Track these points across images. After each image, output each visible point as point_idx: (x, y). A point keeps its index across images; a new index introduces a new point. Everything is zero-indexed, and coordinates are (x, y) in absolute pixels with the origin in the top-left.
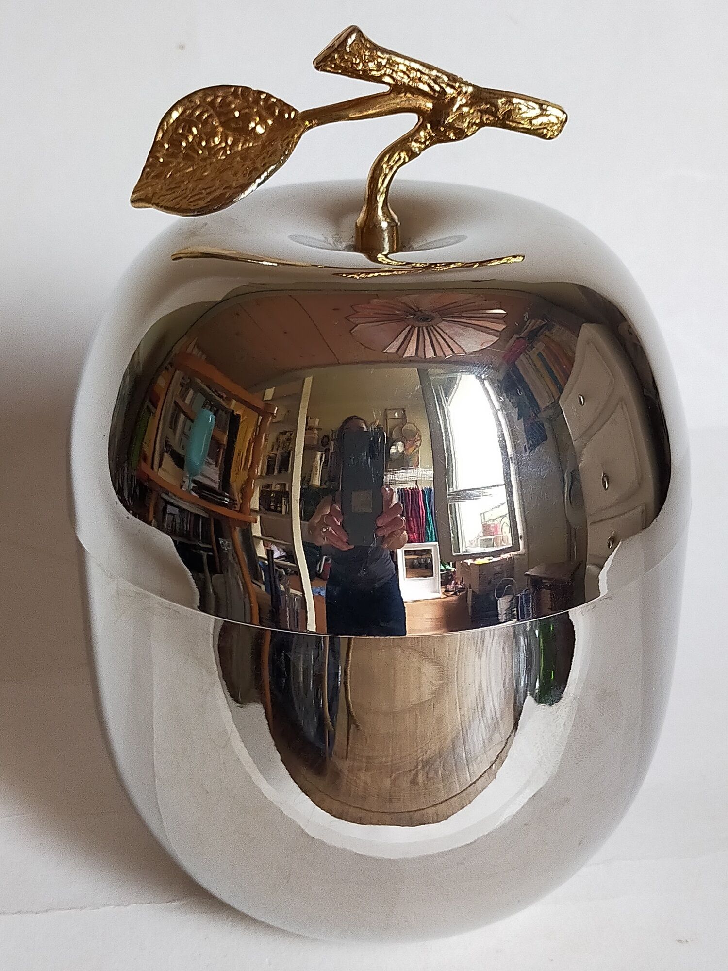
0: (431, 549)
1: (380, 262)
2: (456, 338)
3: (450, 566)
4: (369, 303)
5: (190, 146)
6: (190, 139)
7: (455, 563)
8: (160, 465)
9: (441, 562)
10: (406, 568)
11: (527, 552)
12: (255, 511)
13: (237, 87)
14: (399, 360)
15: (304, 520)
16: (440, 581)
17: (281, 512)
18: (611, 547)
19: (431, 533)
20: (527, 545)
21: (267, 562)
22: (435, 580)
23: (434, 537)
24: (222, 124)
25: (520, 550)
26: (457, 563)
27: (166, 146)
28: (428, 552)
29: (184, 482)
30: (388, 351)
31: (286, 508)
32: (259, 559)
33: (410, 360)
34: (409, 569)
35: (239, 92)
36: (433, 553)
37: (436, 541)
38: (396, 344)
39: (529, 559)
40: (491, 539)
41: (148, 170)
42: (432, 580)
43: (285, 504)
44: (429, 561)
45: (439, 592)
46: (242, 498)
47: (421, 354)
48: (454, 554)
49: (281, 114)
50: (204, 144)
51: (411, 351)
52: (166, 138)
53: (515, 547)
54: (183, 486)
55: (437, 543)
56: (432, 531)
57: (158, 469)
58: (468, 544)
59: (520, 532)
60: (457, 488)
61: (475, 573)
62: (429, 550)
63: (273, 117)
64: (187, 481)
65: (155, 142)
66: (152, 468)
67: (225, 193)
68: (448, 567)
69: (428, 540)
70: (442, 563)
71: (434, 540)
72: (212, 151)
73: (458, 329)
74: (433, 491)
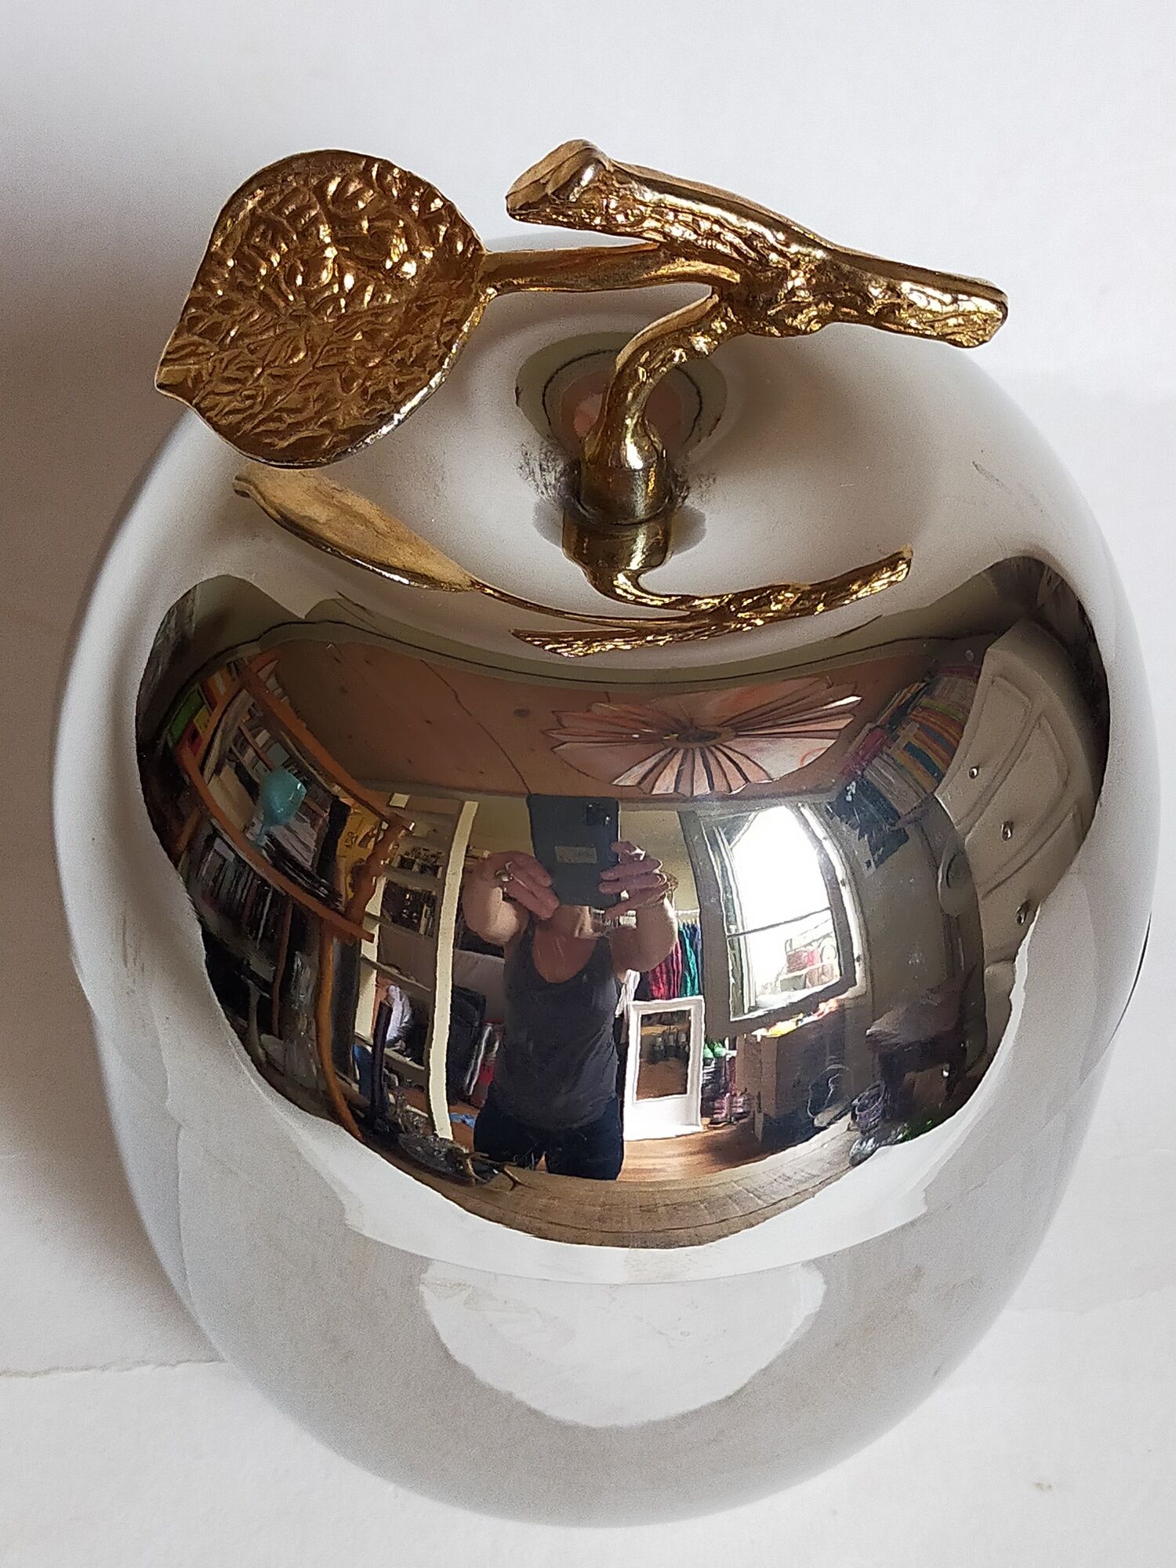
0: (689, 1011)
1: (619, 598)
2: (756, 757)
3: (724, 1046)
4: (588, 711)
5: (272, 279)
6: (275, 259)
7: (735, 1039)
8: (218, 770)
9: (706, 1041)
10: (640, 1063)
11: (870, 990)
12: (374, 917)
13: (371, 161)
14: (643, 796)
15: (461, 949)
16: (700, 1097)
17: (416, 928)
18: (1022, 921)
19: (693, 981)
20: (870, 972)
21: (369, 1049)
22: (690, 1098)
23: (696, 986)
24: (336, 241)
25: (856, 984)
26: (738, 1038)
27: (231, 263)
28: (683, 1015)
29: (253, 825)
30: (621, 784)
31: (428, 922)
32: (357, 1040)
33: (663, 799)
34: (646, 1064)
35: (374, 174)
36: (692, 1018)
37: (700, 994)
38: (639, 771)
39: (874, 1003)
40: (801, 976)
41: (193, 310)
42: (684, 1099)
43: (425, 917)
44: (683, 1039)
45: (697, 1125)
46: (351, 886)
47: (684, 789)
48: (732, 1020)
49: (449, 238)
50: (299, 281)
51: (665, 784)
52: (231, 248)
53: (848, 980)
54: (248, 828)
55: (701, 997)
56: (695, 977)
57: (212, 775)
58: (759, 989)
59: (857, 950)
60: (743, 928)
61: (769, 1059)
62: (685, 1011)
63: (433, 244)
64: (257, 829)
65: (209, 255)
66: (202, 769)
67: (323, 437)
68: (719, 1049)
69: (686, 993)
70: (709, 1043)
71: (697, 992)
72: (314, 301)
73: (761, 743)
74: (699, 930)
